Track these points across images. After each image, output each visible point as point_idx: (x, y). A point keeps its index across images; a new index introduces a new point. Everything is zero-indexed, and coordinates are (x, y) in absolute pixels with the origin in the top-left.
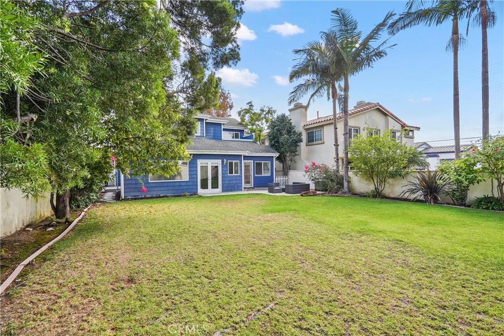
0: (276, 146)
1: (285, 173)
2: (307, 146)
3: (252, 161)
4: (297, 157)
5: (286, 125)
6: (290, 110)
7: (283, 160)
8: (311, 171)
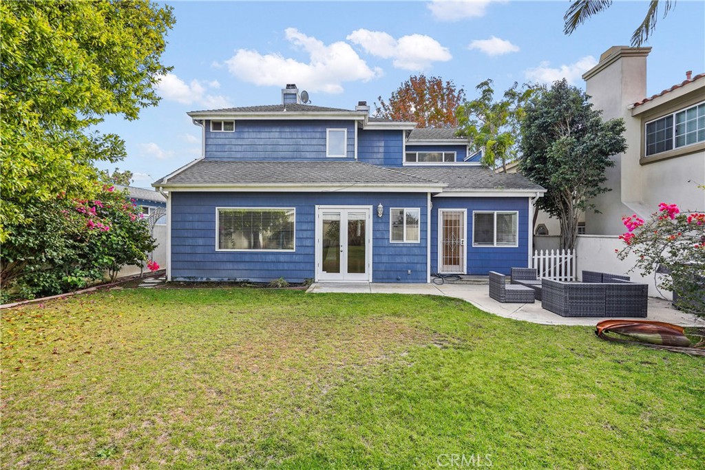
0: (538, 172)
1: (567, 242)
2: (642, 164)
3: (465, 210)
4: (607, 197)
5: (567, 109)
6: (588, 76)
7: (561, 206)
8: (655, 240)
